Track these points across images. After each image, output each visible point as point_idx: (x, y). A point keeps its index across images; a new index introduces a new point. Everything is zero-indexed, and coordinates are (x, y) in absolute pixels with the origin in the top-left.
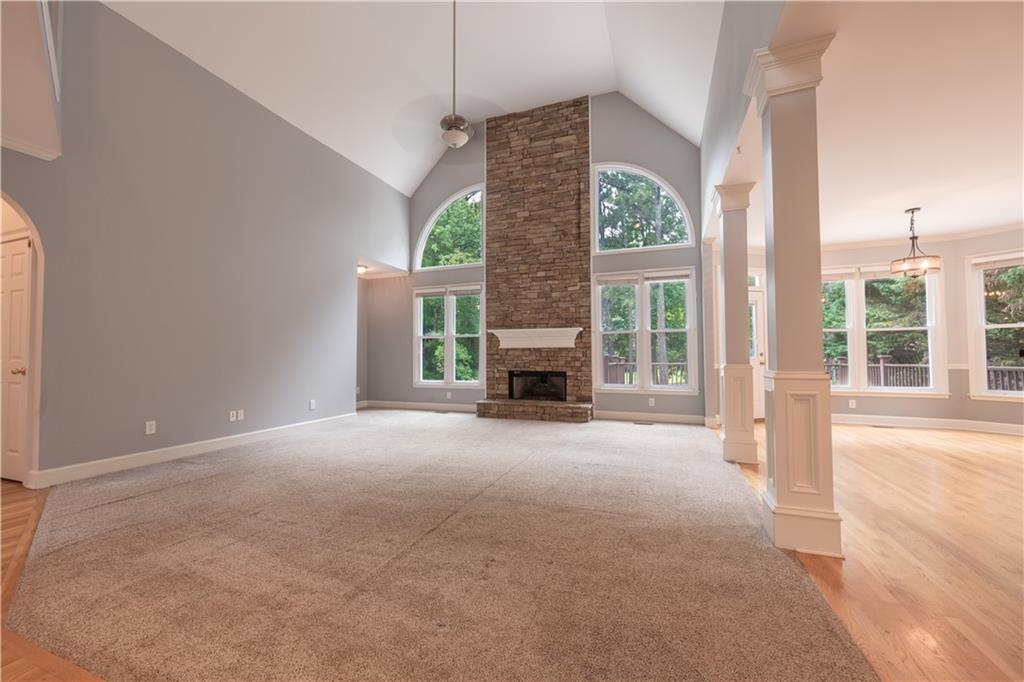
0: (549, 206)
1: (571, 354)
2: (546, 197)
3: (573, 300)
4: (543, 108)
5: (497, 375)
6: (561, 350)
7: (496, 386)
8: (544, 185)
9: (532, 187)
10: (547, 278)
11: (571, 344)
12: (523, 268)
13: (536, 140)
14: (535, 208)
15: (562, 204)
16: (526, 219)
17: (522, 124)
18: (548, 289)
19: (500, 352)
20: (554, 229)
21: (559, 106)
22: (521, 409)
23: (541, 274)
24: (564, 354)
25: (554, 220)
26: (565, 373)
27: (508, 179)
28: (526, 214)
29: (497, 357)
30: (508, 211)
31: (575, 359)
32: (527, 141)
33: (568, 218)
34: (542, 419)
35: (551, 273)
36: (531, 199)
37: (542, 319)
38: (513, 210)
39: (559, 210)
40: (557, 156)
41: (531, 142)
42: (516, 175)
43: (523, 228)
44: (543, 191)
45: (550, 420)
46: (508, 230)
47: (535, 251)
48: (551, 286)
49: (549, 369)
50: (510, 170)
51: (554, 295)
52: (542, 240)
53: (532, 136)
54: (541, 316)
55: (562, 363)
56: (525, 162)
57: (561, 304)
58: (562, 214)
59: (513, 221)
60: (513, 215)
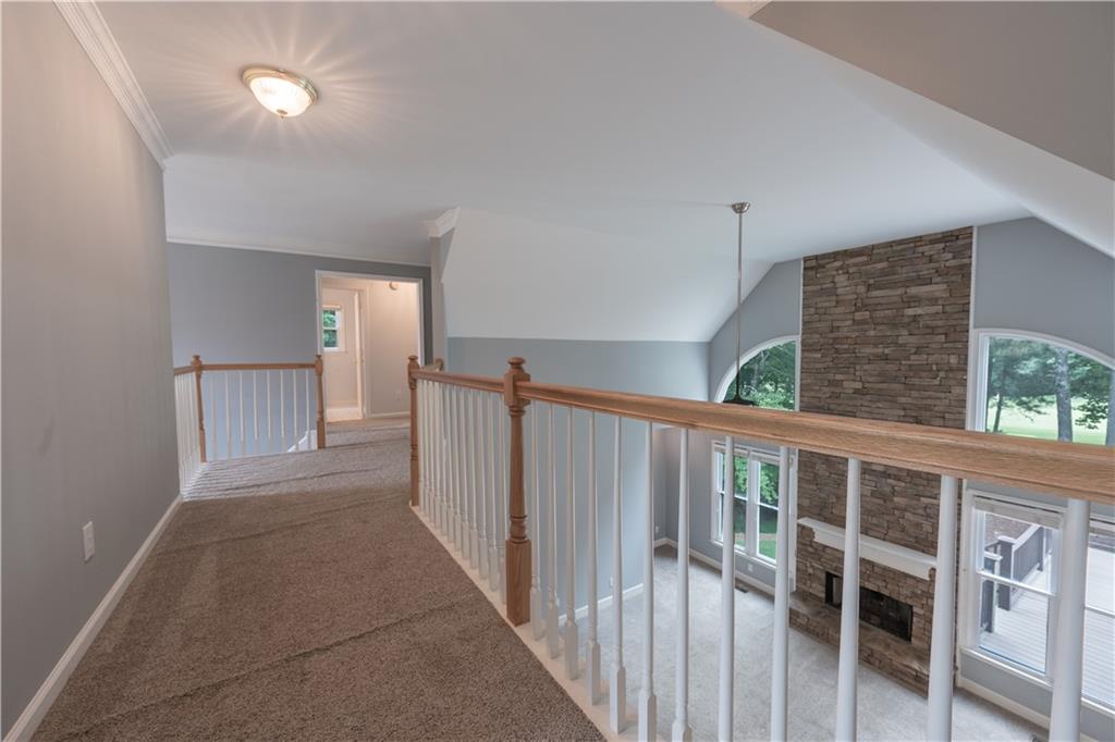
0: (895, 379)
2: (891, 367)
3: (929, 516)
4: (890, 244)
5: (810, 571)
6: (907, 576)
7: (809, 583)
8: (887, 351)
9: (868, 350)
10: (887, 475)
11: (923, 575)
13: (876, 289)
14: (871, 379)
15: (916, 381)
16: (856, 391)
17: (855, 265)
18: (888, 490)
19: (814, 545)
20: (902, 413)
21: (918, 240)
24: (910, 582)
25: (903, 400)
26: (911, 607)
27: (832, 335)
28: (858, 385)
29: (810, 549)
30: (831, 376)
32: (862, 289)
33: (925, 402)
36: (865, 367)
37: (877, 526)
38: (838, 377)
39: (912, 387)
40: (910, 312)
41: (868, 290)
42: (844, 332)
43: (854, 402)
44: (885, 358)
46: (829, 401)
48: (893, 487)
50: (836, 324)
51: (896, 499)
53: (871, 281)
54: (875, 521)
55: (906, 592)
56: (858, 316)
57: (908, 515)
58: (914, 393)
59: (838, 390)
60: (838, 383)
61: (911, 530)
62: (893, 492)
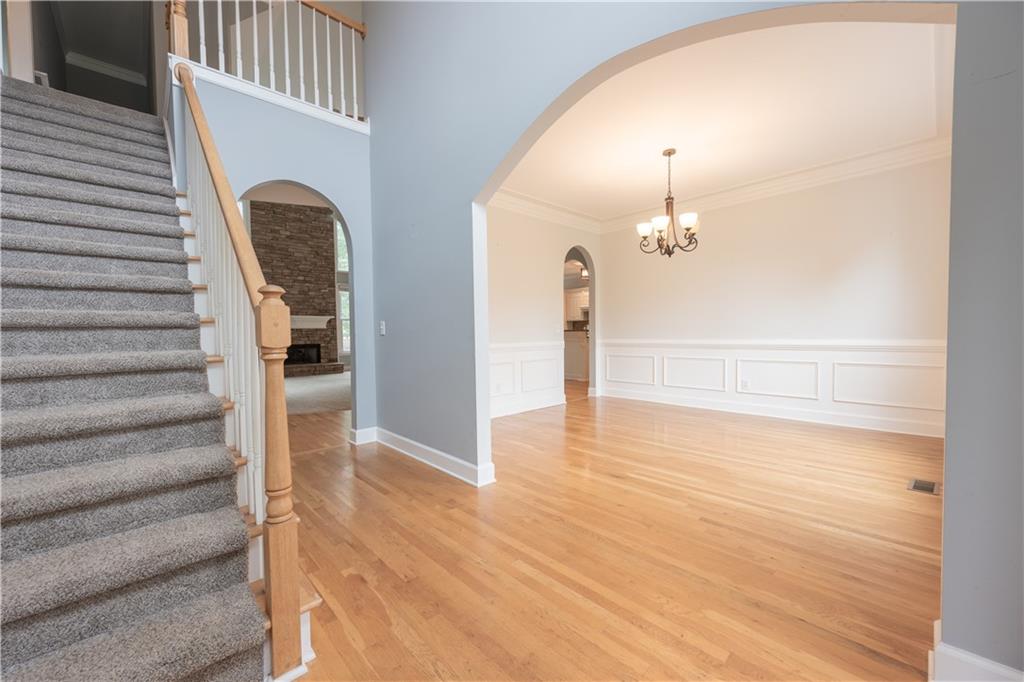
0: (306, 232)
1: (324, 333)
2: (304, 226)
3: (324, 298)
6: (317, 330)
9: (292, 215)
10: (305, 281)
11: (324, 326)
12: (286, 272)
14: (294, 231)
15: (314, 234)
16: (288, 237)
18: (306, 289)
20: (310, 249)
22: (299, 369)
23: (301, 278)
24: (319, 332)
25: (310, 243)
26: (319, 345)
28: (288, 233)
30: (271, 227)
31: (326, 336)
34: (314, 374)
35: (307, 279)
36: (292, 224)
37: (302, 309)
38: (277, 228)
39: (313, 237)
43: (286, 243)
44: (301, 221)
45: (319, 374)
46: (272, 241)
47: (296, 261)
48: (308, 287)
49: (308, 343)
51: (310, 293)
52: (301, 255)
54: (301, 307)
55: (317, 338)
57: (316, 300)
58: (315, 240)
59: (277, 236)
60: (277, 232)
61: (318, 307)
62: (309, 290)
